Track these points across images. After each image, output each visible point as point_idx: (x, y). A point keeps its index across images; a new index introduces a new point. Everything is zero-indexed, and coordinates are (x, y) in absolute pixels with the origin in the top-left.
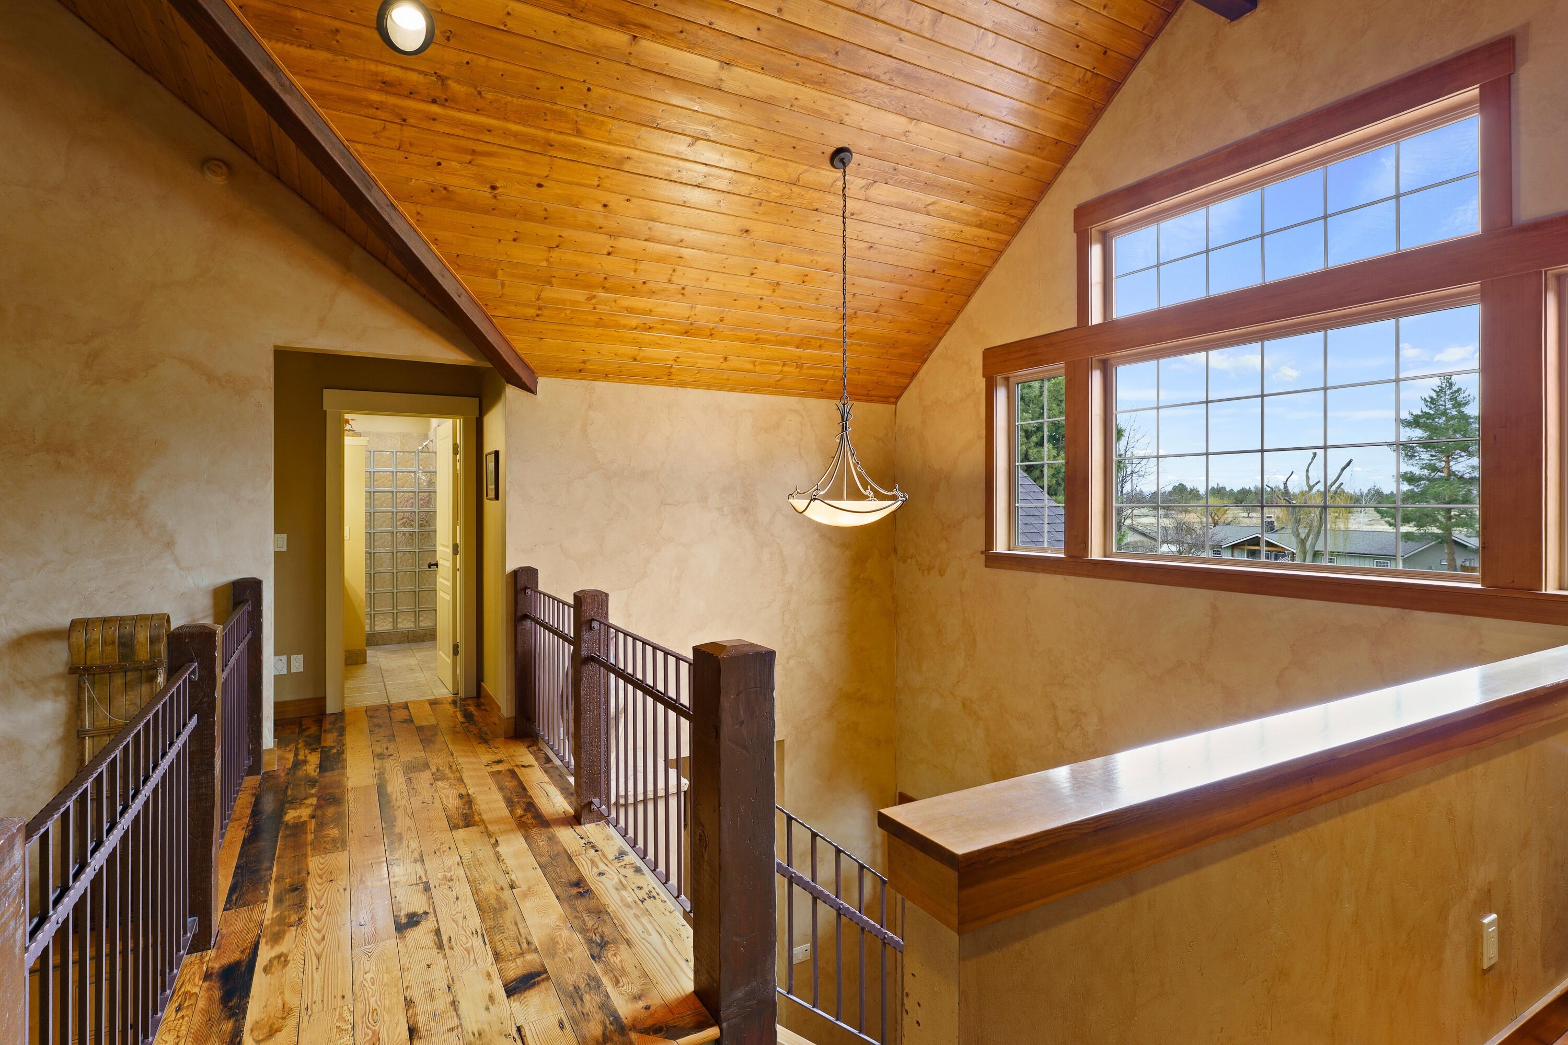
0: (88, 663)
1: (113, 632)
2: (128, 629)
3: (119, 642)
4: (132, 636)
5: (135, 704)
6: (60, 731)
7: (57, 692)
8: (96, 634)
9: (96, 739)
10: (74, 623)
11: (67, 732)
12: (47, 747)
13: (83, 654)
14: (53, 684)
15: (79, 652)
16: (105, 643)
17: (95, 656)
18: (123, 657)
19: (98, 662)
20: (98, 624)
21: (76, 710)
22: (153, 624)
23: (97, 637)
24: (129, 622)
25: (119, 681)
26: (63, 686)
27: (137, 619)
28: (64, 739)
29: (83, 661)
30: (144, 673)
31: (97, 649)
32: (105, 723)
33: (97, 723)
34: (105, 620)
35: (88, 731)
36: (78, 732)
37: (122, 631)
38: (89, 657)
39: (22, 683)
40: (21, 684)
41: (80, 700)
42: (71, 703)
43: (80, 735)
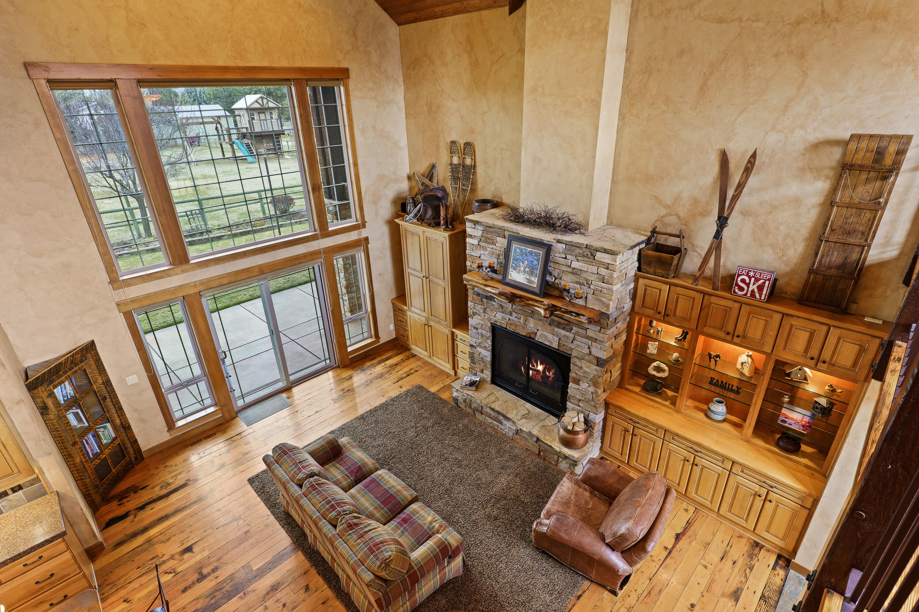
0: (853, 162)
1: (874, 145)
2: (884, 144)
3: (876, 151)
4: (886, 148)
5: (869, 192)
6: (822, 199)
7: (827, 177)
8: (864, 144)
9: (840, 208)
10: (852, 136)
11: (826, 200)
12: (813, 207)
13: (852, 156)
14: (826, 172)
15: (850, 154)
16: (867, 151)
17: (859, 159)
18: (876, 161)
19: (859, 162)
20: (867, 138)
21: (834, 190)
22: (902, 141)
23: (864, 146)
24: (886, 138)
25: (864, 176)
26: (831, 174)
27: (891, 137)
28: (822, 205)
29: (850, 160)
30: (881, 174)
31: (861, 154)
32: (848, 200)
33: (843, 199)
34: (871, 136)
35: (838, 202)
36: (832, 202)
37: (880, 144)
38: (855, 159)
39: (812, 169)
40: (810, 169)
41: (838, 183)
42: (833, 185)
43: (832, 204)
